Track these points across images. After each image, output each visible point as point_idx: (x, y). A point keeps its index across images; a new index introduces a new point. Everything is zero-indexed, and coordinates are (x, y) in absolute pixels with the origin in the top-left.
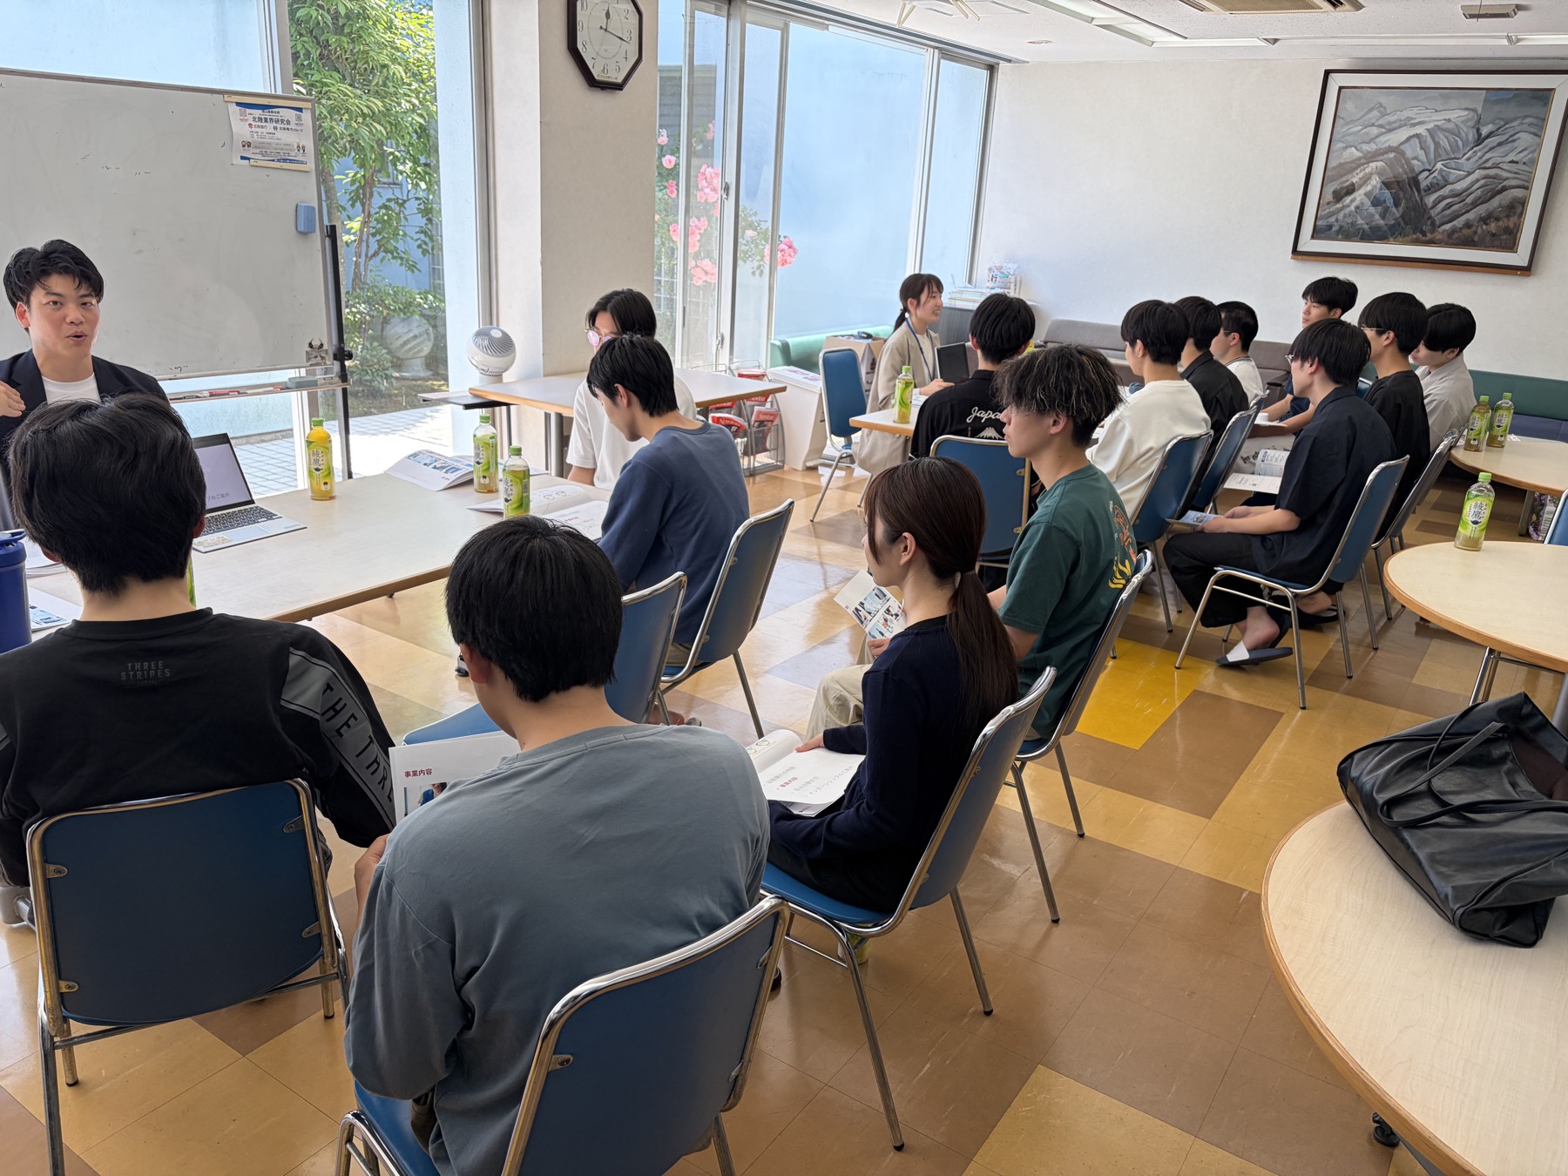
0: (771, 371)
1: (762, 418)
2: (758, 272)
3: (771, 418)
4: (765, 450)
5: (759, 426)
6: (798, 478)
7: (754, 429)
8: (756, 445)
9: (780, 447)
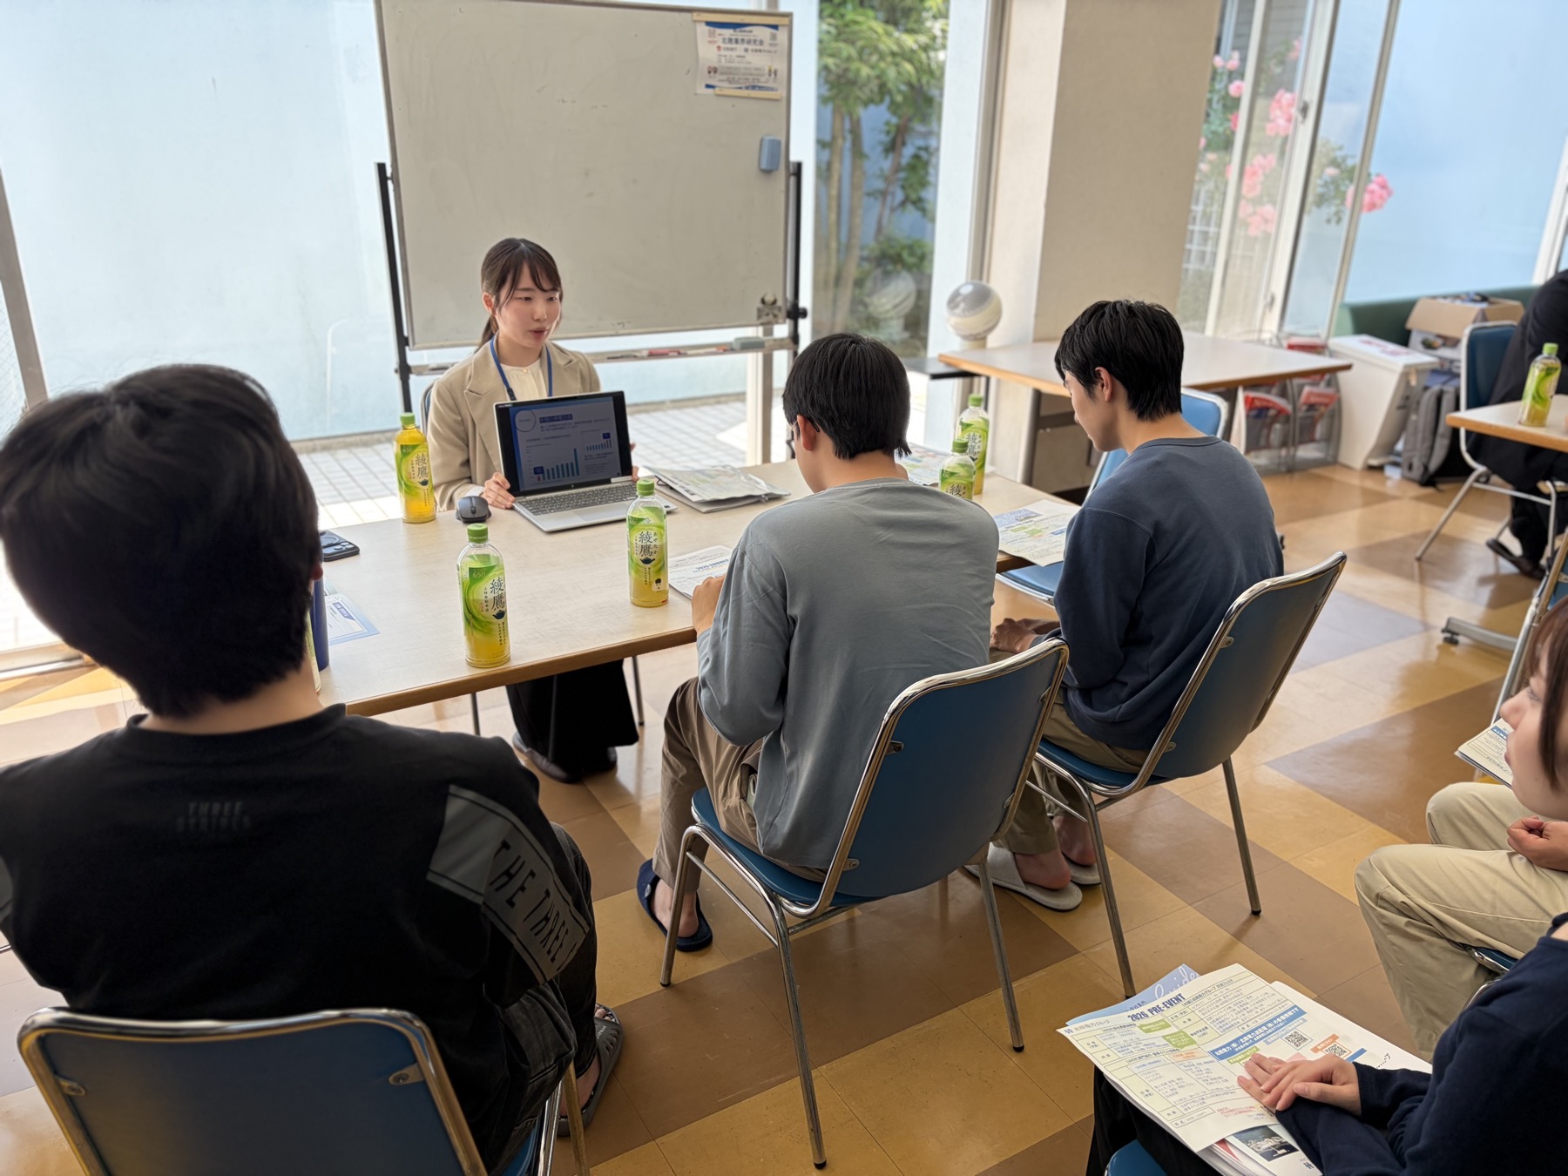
0: (1335, 343)
1: (1313, 400)
2: (1334, 220)
3: (1326, 400)
4: (1312, 440)
5: (1308, 410)
6: (1355, 481)
7: (1300, 414)
8: (1301, 434)
9: (1333, 438)
